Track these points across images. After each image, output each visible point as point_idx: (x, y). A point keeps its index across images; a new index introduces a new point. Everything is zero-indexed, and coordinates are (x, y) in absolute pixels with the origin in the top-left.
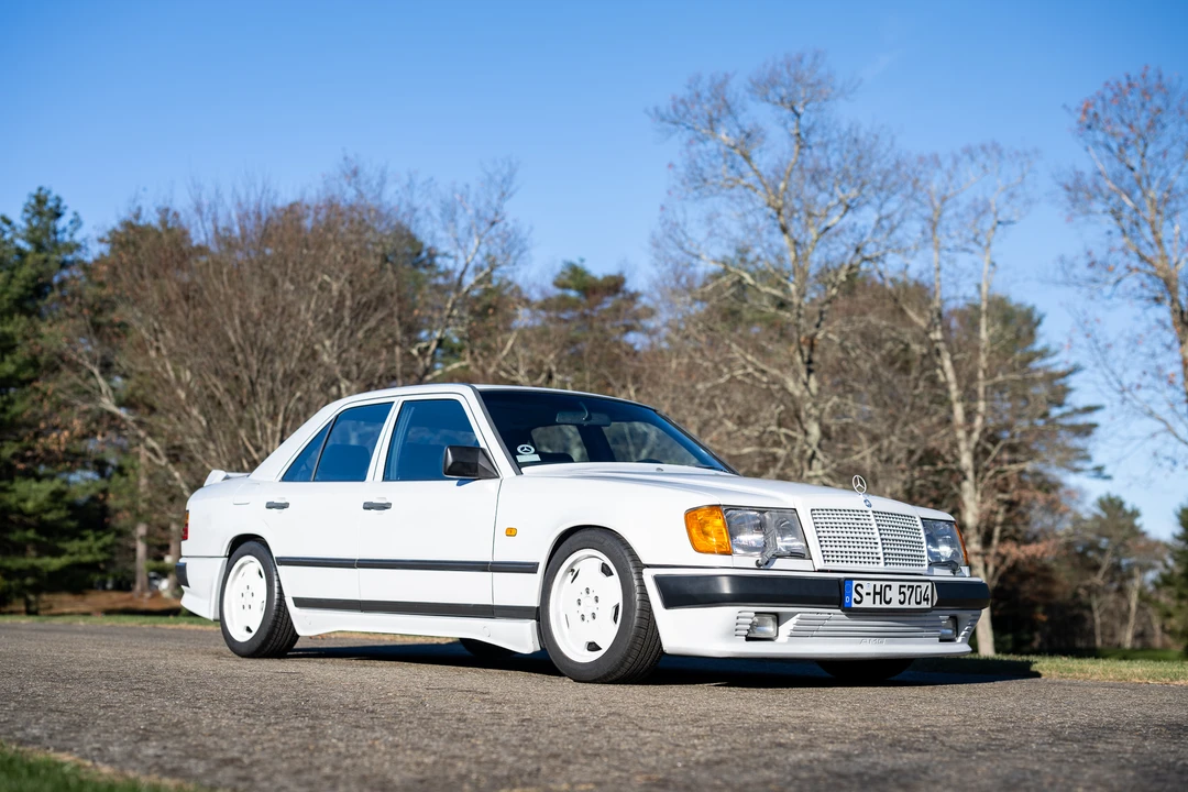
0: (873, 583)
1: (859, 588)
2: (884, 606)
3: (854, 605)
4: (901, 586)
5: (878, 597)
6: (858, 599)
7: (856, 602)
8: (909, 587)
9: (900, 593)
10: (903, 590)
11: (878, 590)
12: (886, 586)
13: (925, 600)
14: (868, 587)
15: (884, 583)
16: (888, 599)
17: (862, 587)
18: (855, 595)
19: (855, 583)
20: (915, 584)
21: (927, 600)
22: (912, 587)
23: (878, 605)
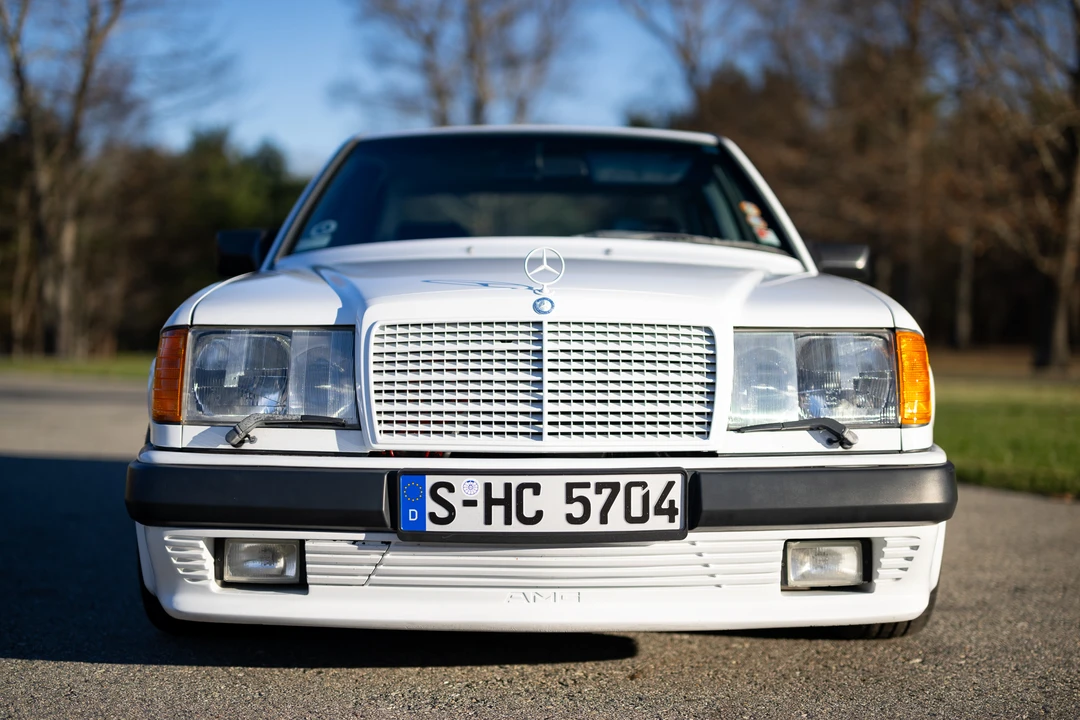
0: (480, 481)
1: (442, 492)
2: (517, 527)
3: (431, 527)
4: (570, 487)
5: (498, 512)
6: (442, 513)
7: (434, 518)
8: (599, 488)
9: (570, 500)
10: (576, 493)
11: (498, 493)
12: (522, 487)
13: (659, 511)
14: (468, 488)
15: (516, 481)
16: (529, 513)
17: (450, 488)
18: (431, 506)
19: (430, 480)
20: (623, 480)
21: (671, 512)
22: (615, 487)
23: (498, 525)
